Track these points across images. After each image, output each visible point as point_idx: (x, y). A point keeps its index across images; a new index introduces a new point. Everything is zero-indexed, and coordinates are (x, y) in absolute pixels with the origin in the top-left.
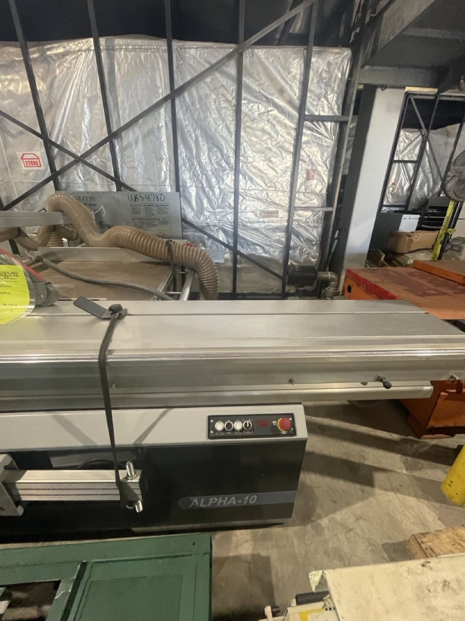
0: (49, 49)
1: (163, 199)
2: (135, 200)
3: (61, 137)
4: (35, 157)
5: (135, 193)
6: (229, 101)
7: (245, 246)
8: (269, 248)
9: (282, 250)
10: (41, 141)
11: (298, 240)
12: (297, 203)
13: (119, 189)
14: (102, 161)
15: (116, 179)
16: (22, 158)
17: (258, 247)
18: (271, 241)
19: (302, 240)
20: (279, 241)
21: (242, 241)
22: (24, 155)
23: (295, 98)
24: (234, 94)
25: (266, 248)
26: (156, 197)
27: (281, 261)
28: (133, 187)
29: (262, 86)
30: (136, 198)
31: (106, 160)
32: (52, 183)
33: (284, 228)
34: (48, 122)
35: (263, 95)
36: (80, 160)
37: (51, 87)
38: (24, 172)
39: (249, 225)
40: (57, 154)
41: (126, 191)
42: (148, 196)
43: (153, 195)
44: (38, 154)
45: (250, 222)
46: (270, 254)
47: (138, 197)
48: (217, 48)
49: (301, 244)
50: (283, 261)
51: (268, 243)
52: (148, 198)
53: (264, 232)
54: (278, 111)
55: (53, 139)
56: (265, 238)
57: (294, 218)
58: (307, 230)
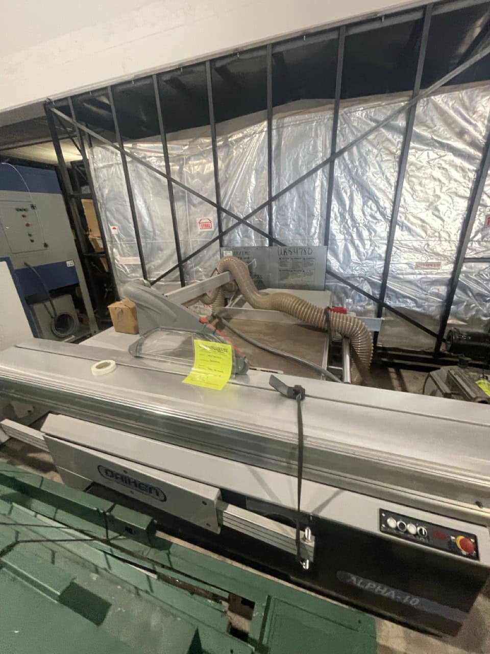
0: (231, 137)
1: (310, 253)
2: (284, 254)
3: (229, 203)
4: (208, 221)
5: (285, 247)
6: (392, 153)
7: (394, 298)
8: (424, 301)
9: (441, 304)
10: (215, 209)
11: (465, 295)
12: (469, 254)
13: (270, 244)
14: (259, 221)
15: (270, 236)
16: (199, 223)
17: (409, 301)
18: (426, 294)
19: (470, 294)
20: (437, 295)
21: (390, 293)
22: (201, 220)
23: (480, 138)
24: (400, 146)
25: (420, 301)
26: (303, 251)
27: (438, 317)
28: (283, 242)
29: (435, 133)
30: (285, 252)
31: (263, 219)
32: (218, 241)
33: (446, 281)
34: (222, 192)
35: (436, 141)
36: (242, 221)
37: (228, 166)
38: (199, 233)
39: (401, 276)
40: (225, 218)
41: (277, 246)
42: (296, 249)
43: (301, 250)
44: (211, 218)
45: (402, 274)
46: (424, 309)
47: (287, 251)
48: (385, 105)
49: (468, 299)
50: (441, 316)
51: (423, 296)
52: (296, 251)
53: (419, 285)
54: (455, 155)
55: (223, 206)
56: (420, 291)
57: (462, 270)
58: (478, 283)
